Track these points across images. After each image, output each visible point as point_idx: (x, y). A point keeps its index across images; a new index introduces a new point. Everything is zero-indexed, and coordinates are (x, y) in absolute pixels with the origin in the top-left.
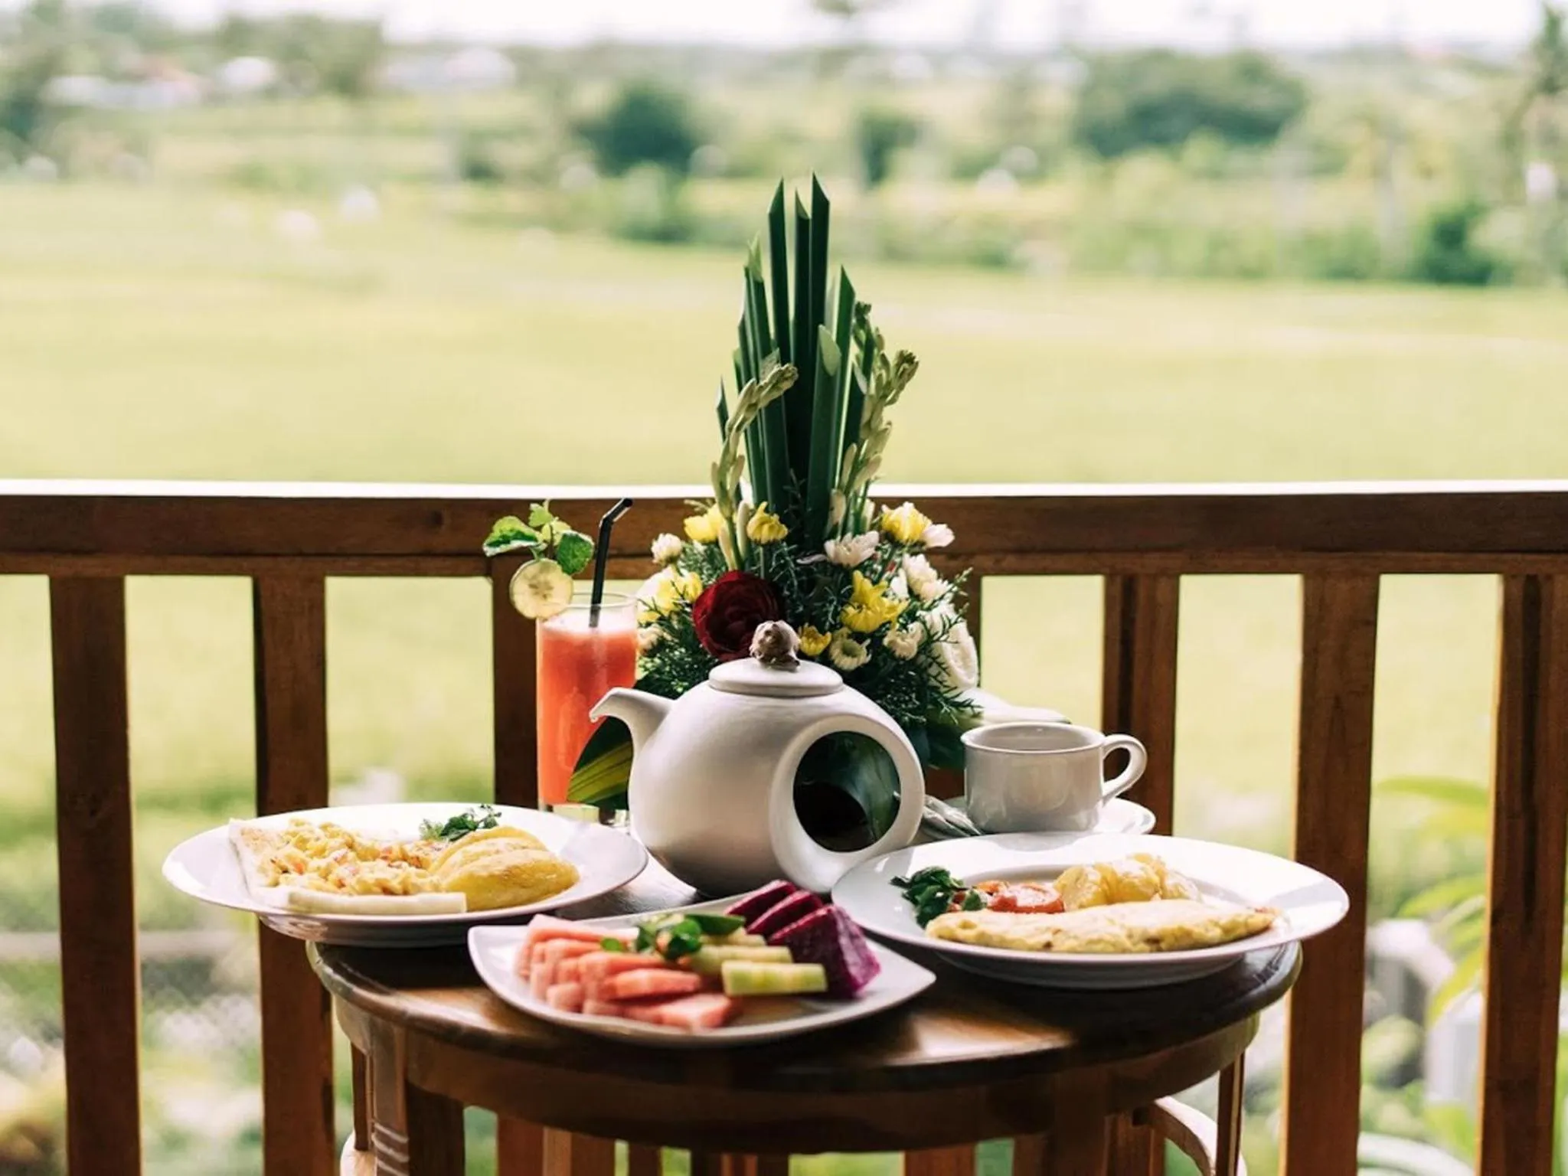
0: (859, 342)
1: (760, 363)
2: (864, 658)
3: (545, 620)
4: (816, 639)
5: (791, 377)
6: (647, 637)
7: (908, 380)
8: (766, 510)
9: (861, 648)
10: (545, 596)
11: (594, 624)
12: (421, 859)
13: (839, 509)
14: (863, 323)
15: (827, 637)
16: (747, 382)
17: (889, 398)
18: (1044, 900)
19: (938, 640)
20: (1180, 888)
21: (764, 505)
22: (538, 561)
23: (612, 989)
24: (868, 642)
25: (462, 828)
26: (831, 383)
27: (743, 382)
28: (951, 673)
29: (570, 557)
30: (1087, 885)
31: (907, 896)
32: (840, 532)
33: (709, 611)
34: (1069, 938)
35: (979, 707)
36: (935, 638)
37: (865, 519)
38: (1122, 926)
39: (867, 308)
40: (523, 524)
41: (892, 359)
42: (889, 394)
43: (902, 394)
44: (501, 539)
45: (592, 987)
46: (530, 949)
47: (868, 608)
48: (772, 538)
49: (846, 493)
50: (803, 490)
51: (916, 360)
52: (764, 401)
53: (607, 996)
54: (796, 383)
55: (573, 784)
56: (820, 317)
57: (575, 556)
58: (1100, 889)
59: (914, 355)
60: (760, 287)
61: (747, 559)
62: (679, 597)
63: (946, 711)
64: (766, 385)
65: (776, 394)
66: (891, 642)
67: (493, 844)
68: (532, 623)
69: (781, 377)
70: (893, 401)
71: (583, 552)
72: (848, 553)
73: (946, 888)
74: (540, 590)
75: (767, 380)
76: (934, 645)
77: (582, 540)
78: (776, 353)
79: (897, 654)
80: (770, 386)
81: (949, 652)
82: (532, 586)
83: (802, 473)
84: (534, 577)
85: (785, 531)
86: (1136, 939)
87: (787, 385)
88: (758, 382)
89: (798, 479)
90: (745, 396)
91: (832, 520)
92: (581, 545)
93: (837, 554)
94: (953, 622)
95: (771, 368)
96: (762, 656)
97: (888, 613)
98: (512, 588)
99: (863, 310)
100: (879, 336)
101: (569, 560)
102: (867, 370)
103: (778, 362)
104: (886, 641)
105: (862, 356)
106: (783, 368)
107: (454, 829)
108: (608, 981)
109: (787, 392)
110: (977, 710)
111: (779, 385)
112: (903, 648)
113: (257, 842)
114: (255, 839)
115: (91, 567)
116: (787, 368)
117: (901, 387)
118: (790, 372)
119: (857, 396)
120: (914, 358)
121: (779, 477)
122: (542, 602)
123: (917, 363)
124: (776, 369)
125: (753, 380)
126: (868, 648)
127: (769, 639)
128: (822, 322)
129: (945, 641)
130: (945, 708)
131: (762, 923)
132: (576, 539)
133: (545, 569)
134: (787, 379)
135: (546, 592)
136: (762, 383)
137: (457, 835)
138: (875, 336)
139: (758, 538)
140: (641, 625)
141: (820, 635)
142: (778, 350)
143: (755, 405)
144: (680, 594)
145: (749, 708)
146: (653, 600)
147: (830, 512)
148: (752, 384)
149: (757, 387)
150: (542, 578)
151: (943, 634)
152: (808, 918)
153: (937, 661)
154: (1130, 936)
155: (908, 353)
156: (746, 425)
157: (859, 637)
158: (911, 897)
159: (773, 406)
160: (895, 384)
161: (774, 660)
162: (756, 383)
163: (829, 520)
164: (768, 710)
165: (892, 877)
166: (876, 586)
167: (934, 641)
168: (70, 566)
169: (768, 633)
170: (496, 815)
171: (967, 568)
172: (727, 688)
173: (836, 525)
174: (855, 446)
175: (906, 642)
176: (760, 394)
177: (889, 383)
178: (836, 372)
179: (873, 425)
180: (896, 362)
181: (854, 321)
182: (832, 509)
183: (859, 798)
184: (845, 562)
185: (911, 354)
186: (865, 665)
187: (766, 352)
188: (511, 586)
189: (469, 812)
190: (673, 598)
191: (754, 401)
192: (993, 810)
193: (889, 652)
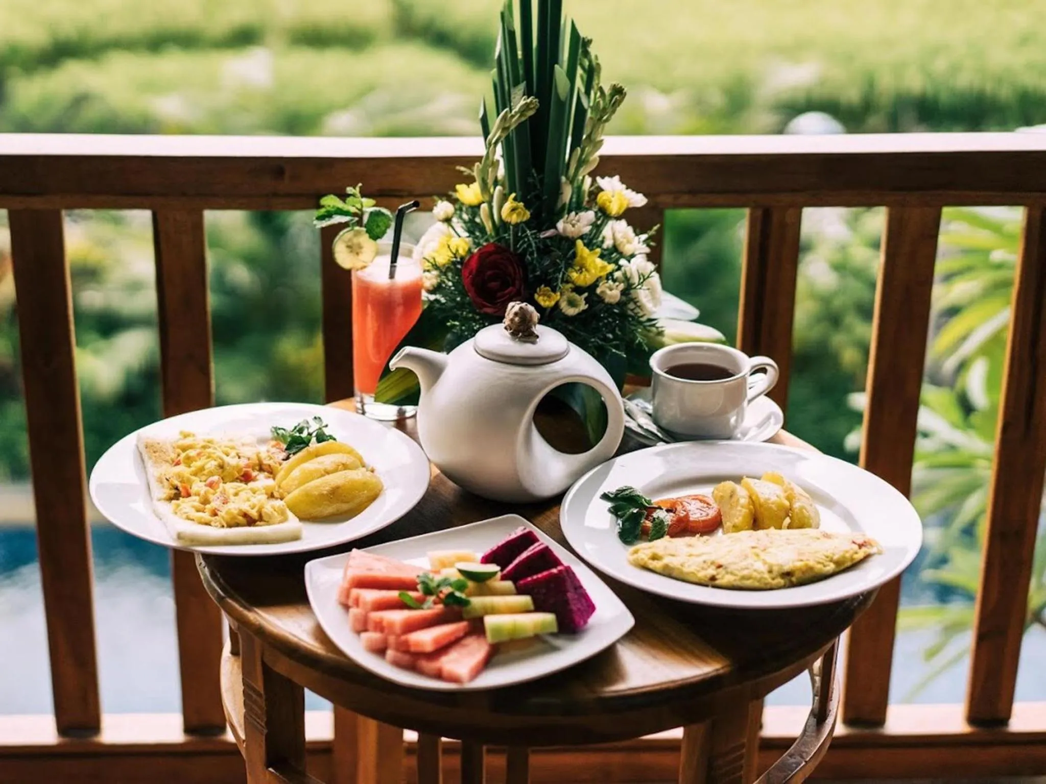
0: (583, 68)
1: (512, 90)
2: (583, 306)
3: (357, 270)
4: (549, 297)
5: (534, 108)
6: (431, 279)
7: (619, 105)
8: (515, 199)
9: (581, 299)
10: (357, 254)
11: (392, 276)
12: (272, 467)
13: (567, 193)
14: (586, 54)
15: (557, 296)
16: (503, 110)
17: (605, 118)
18: (708, 515)
19: (635, 288)
20: (804, 511)
21: (513, 195)
22: (352, 230)
23: (406, 643)
24: (586, 294)
25: (300, 444)
26: (563, 106)
27: (500, 109)
28: (643, 309)
29: (375, 227)
30: (739, 508)
31: (612, 510)
32: (566, 212)
33: (474, 271)
34: (727, 573)
35: (662, 327)
36: (634, 286)
37: (584, 191)
38: (765, 562)
39: (590, 42)
40: (341, 202)
41: (607, 91)
42: (604, 116)
43: (613, 117)
44: (326, 214)
45: (392, 639)
46: (348, 596)
47: (587, 270)
48: (519, 221)
49: (572, 182)
50: (541, 181)
51: (624, 91)
52: (514, 123)
53: (403, 649)
54: (538, 110)
55: (380, 389)
56: (555, 59)
57: (378, 226)
58: (747, 511)
59: (623, 87)
60: (512, 34)
61: (500, 226)
62: (452, 255)
63: (639, 341)
64: (516, 113)
65: (523, 119)
66: (603, 292)
67: (322, 463)
68: (348, 272)
69: (527, 107)
70: (607, 120)
71: (385, 223)
72: (573, 229)
73: (641, 506)
74: (354, 249)
75: (517, 109)
76: (632, 291)
77: (383, 214)
78: (522, 86)
79: (607, 300)
80: (518, 115)
81: (642, 295)
82: (349, 247)
83: (540, 170)
84: (350, 240)
85: (528, 215)
86: (775, 573)
87: (531, 113)
88: (511, 111)
89: (538, 174)
90: (501, 120)
91: (562, 200)
92: (383, 218)
93: (564, 229)
94: (646, 277)
95: (520, 100)
96: (511, 331)
97: (600, 272)
98: (334, 249)
99: (587, 43)
100: (598, 64)
101: (374, 230)
102: (588, 93)
103: (524, 95)
104: (598, 291)
105: (585, 76)
106: (529, 101)
107: (294, 445)
108: (403, 638)
109: (530, 117)
110: (660, 329)
111: (525, 113)
112: (611, 297)
113: (157, 454)
114: (155, 452)
115: (37, 203)
116: (531, 101)
117: (614, 112)
118: (533, 104)
119: (581, 111)
120: (623, 89)
121: (525, 174)
122: (356, 256)
123: (625, 94)
124: (522, 102)
125: (507, 109)
126: (586, 299)
127: (517, 319)
128: (557, 63)
129: (640, 288)
130: (639, 339)
131: (512, 569)
132: (379, 214)
133: (358, 234)
134: (531, 109)
135: (358, 251)
136: (513, 112)
137: (297, 450)
138: (594, 63)
139: (509, 221)
140: (425, 271)
141: (553, 294)
142: (525, 82)
143: (508, 128)
144: (452, 253)
145: (502, 375)
146: (434, 259)
147: (560, 196)
148: (506, 112)
149: (509, 115)
150: (355, 241)
151: (639, 285)
152: (545, 573)
153: (635, 301)
154: (770, 572)
155: (619, 86)
156: (502, 139)
157: (579, 290)
158: (615, 511)
159: (520, 127)
160: (610, 110)
161: (521, 334)
162: (509, 111)
163: (559, 201)
164: (516, 377)
165: (602, 493)
166: (592, 252)
167: (632, 289)
168: (21, 203)
169: (516, 314)
170: (324, 427)
171: (655, 225)
172: (486, 355)
173: (565, 204)
174: (579, 149)
175: (612, 293)
176: (511, 121)
177: (604, 109)
178: (566, 98)
179: (593, 137)
180: (610, 92)
181: (580, 51)
182: (562, 193)
183: (577, 409)
184: (570, 235)
185: (621, 87)
186: (584, 311)
187: (516, 84)
188: (333, 247)
189: (305, 425)
190: (448, 256)
191: (507, 125)
192: (671, 413)
193: (600, 299)
